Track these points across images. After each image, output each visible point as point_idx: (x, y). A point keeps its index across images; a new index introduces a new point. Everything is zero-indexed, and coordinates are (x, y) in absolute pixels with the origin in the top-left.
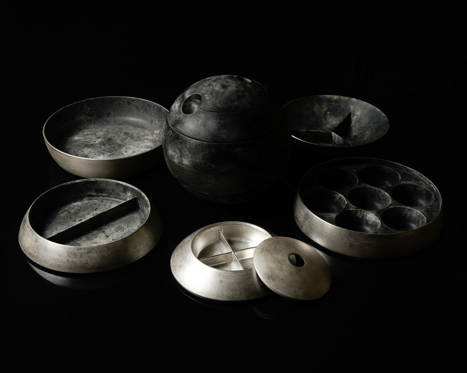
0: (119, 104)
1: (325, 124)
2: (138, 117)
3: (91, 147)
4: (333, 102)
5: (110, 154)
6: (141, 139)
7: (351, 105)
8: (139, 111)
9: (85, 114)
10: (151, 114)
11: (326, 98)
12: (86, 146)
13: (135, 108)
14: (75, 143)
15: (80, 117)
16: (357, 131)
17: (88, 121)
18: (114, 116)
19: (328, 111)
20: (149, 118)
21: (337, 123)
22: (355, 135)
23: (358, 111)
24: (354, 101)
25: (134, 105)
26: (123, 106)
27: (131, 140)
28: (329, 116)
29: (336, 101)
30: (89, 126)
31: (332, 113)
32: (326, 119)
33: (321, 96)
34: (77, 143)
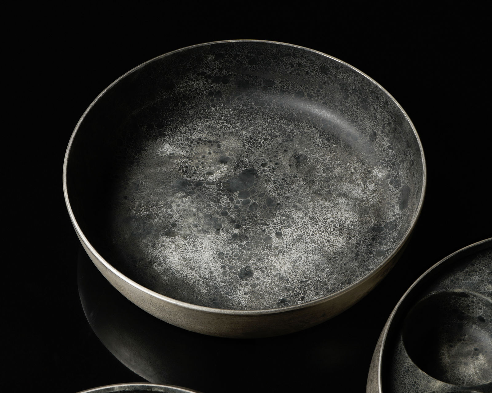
0: (299, 65)
2: (342, 113)
3: (194, 193)
5: (237, 231)
6: (329, 193)
8: (346, 97)
9: (205, 77)
10: (376, 118)
12: (184, 185)
13: (339, 87)
14: (159, 169)
15: (190, 83)
17: (211, 94)
18: (282, 92)
20: (368, 123)
25: (336, 77)
26: (307, 73)
27: (304, 190)
30: (213, 109)
34: (164, 169)
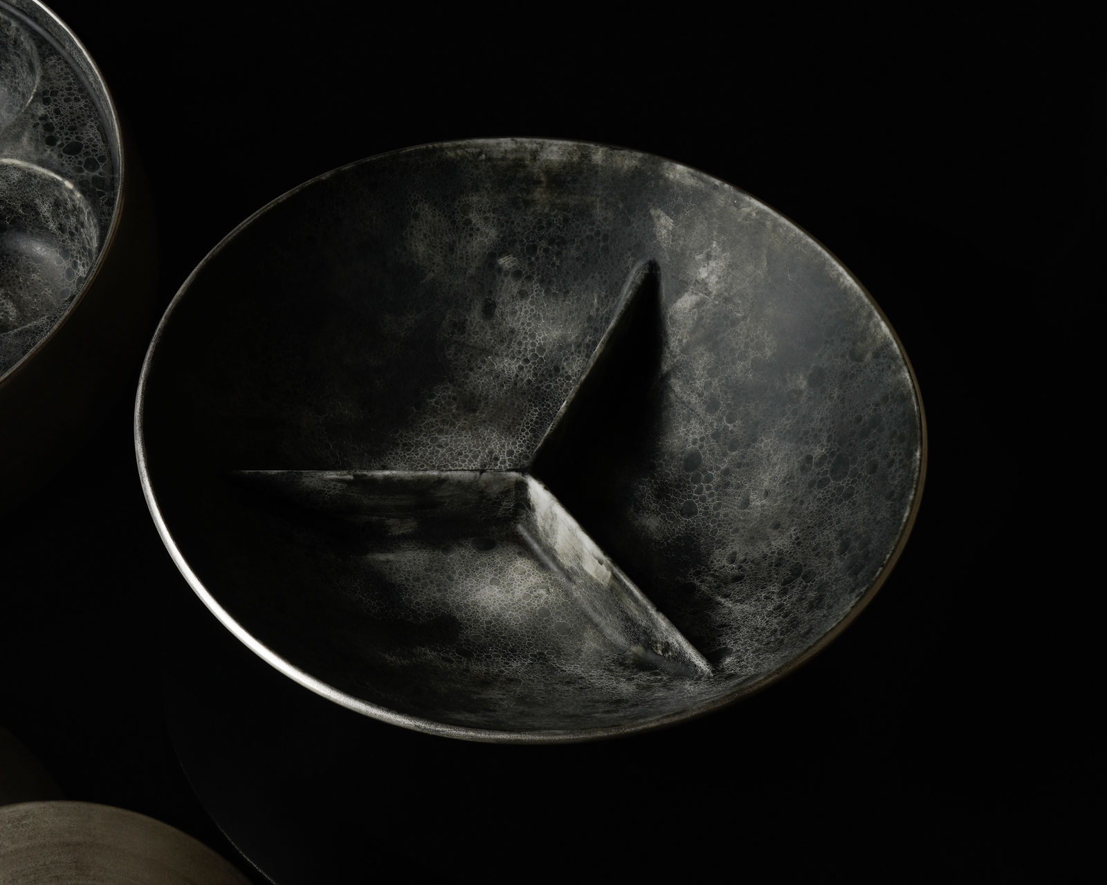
1: (485, 351)
4: (539, 182)
7: (660, 212)
11: (489, 159)
16: (700, 410)
19: (500, 256)
21: (564, 338)
22: (690, 447)
23: (709, 257)
24: (681, 186)
28: (514, 286)
29: (559, 179)
31: (531, 264)
32: (489, 310)
33: (452, 148)
